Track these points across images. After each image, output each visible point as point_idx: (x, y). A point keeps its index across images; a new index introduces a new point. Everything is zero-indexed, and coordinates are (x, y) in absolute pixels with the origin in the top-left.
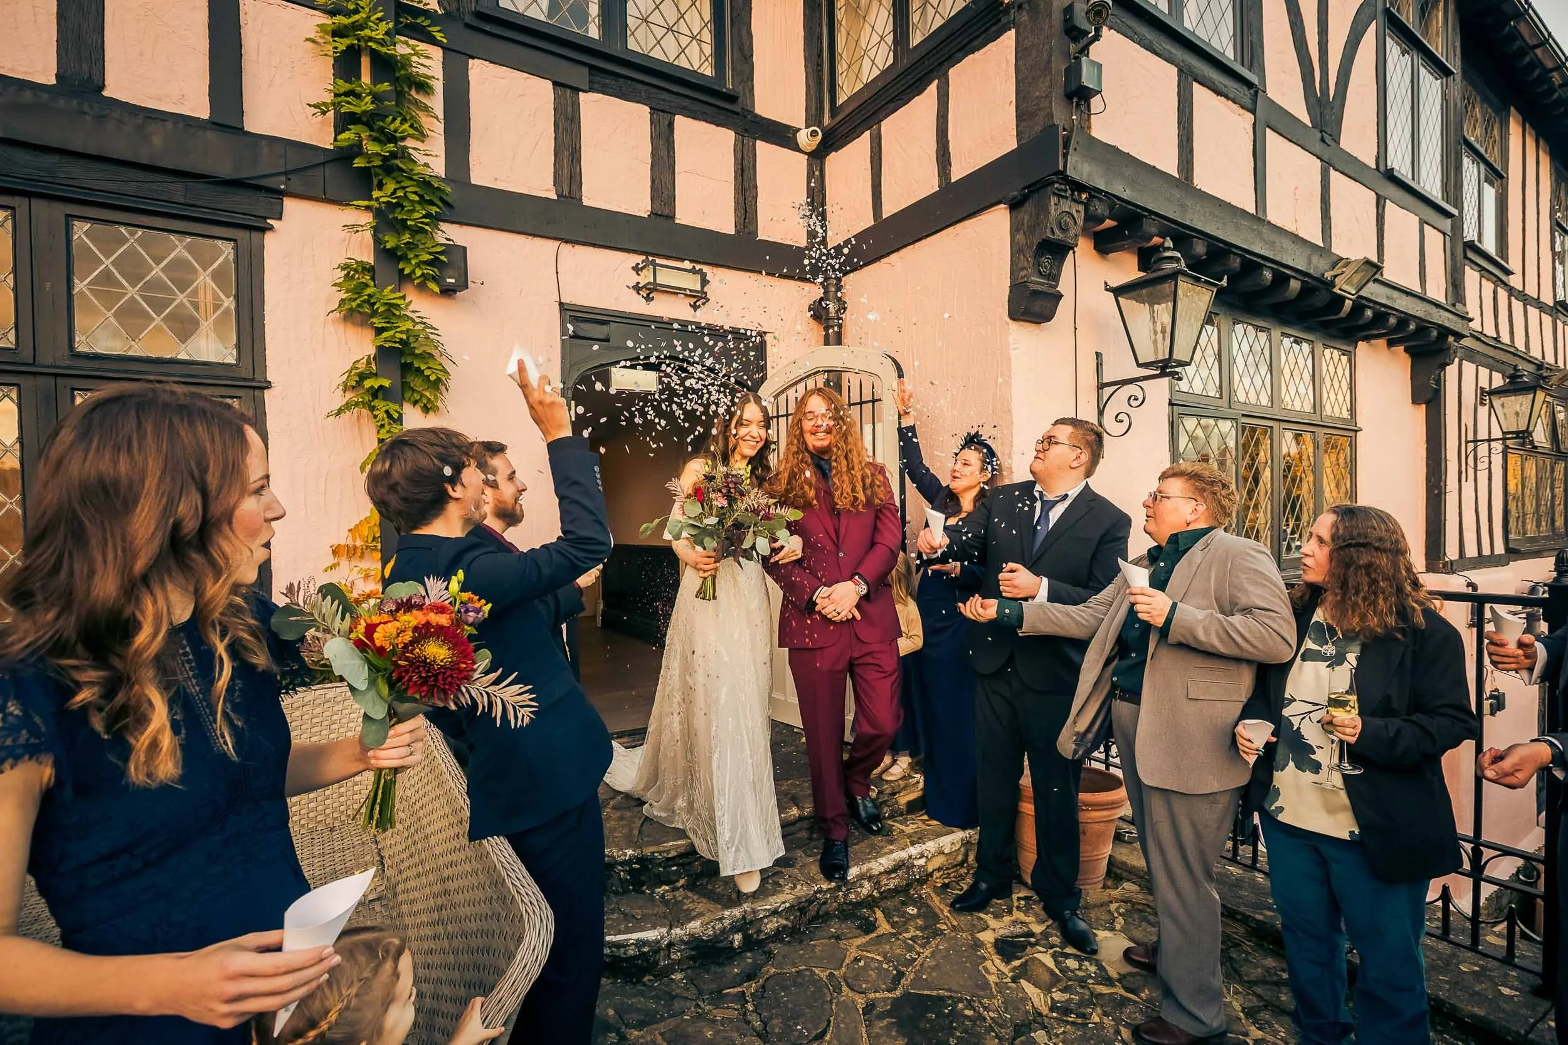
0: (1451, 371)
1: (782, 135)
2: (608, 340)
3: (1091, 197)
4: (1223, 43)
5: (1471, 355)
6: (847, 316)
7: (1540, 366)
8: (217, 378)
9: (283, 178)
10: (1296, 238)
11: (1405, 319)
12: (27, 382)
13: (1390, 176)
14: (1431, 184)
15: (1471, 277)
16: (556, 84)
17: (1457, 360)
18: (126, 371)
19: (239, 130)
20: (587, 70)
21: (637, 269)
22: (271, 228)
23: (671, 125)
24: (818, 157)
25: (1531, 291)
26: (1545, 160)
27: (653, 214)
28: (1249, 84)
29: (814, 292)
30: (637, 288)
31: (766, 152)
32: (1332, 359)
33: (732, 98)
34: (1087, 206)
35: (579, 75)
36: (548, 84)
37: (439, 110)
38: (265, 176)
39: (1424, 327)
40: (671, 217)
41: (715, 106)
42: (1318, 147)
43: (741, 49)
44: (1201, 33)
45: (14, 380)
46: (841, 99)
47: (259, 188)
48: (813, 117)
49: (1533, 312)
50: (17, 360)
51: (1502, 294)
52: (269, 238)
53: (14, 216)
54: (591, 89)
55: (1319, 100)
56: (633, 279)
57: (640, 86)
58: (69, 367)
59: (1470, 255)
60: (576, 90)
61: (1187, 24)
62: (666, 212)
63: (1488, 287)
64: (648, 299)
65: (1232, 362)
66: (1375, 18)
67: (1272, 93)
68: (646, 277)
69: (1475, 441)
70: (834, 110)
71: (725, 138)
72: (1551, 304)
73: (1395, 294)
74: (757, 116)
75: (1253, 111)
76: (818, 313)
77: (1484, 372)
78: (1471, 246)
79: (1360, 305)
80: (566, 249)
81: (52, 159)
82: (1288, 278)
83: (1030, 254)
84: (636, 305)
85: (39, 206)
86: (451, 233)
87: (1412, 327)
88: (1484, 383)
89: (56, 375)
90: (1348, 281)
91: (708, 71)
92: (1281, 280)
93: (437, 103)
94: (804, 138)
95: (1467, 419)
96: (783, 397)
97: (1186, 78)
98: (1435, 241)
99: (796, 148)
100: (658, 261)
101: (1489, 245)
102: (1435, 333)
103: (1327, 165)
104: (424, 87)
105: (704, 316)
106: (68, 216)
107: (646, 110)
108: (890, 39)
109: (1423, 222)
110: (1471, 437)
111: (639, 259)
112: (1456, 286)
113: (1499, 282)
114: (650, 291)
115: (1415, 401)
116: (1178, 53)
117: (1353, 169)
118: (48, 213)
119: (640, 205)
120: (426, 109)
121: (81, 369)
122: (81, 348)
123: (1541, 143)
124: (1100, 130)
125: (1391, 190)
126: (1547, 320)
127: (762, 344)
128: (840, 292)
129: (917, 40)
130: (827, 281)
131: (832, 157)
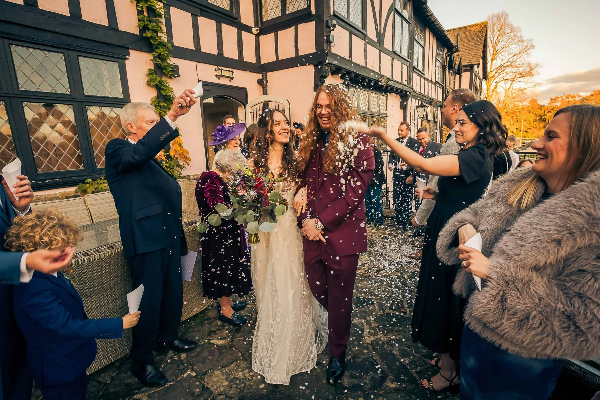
0: (409, 101)
1: (248, 29)
2: (210, 91)
3: (331, 66)
4: (358, 23)
5: (414, 97)
6: (268, 84)
7: (431, 99)
8: (119, 102)
9: (130, 44)
10: (373, 71)
11: (397, 89)
12: (75, 103)
13: (395, 52)
14: (405, 54)
15: (415, 75)
16: (192, 14)
17: (410, 98)
18: (97, 100)
19: (118, 30)
20: (199, 10)
21: (216, 70)
22: (128, 59)
23: (221, 27)
24: (257, 36)
25: (430, 79)
26: (435, 41)
27: (218, 54)
28: (364, 34)
29: (260, 76)
30: (216, 76)
31: (244, 34)
32: (382, 98)
33: (236, 19)
34: (330, 67)
35: (197, 11)
36: (190, 14)
37: (164, 23)
38: (126, 44)
39: (402, 91)
40: (223, 54)
41: (232, 21)
42: (379, 47)
43: (237, 3)
44: (354, 22)
45: (71, 103)
46: (264, 20)
47: (123, 47)
48: (256, 25)
49: (430, 84)
50: (72, 97)
51: (422, 80)
52: (127, 62)
53: (64, 55)
54: (201, 16)
55: (379, 35)
56: (215, 73)
57: (213, 15)
58: (84, 99)
59: (415, 70)
60: (197, 16)
61: (351, 20)
62: (222, 53)
63: (419, 78)
64: (219, 79)
65: (360, 100)
66: (392, 11)
67: (368, 35)
68: (219, 73)
69: (414, 119)
70: (263, 23)
71: (234, 30)
72: (435, 82)
73: (395, 83)
74: (242, 24)
75: (365, 40)
76: (261, 82)
77: (417, 101)
78: (414, 68)
79: (387, 87)
80: (198, 64)
81: (72, 39)
82: (372, 81)
83: (319, 78)
84: (216, 81)
85: (70, 52)
86: (173, 61)
87: (399, 91)
88: (417, 104)
89: (82, 102)
90: (384, 82)
91: (228, 9)
92: (370, 81)
93: (163, 20)
94: (254, 30)
95: (413, 114)
96: (254, 107)
97: (351, 33)
98: (405, 68)
99: (252, 33)
100: (223, 68)
101: (420, 68)
102: (404, 92)
103: (381, 51)
104: (160, 16)
105: (232, 84)
106: (78, 55)
107: (215, 22)
108: (280, 8)
109: (402, 63)
110: (413, 118)
111: (216, 67)
112: (410, 79)
113: (421, 77)
114: (219, 77)
115: (401, 109)
116: (348, 27)
117: (386, 52)
118: (73, 54)
119: (215, 52)
120: (161, 22)
121: (88, 100)
122: (86, 94)
123: (434, 37)
124: (333, 51)
125: (395, 56)
126: (433, 86)
127: (247, 91)
128: (266, 77)
129: (288, 12)
130: (263, 74)
131: (262, 37)
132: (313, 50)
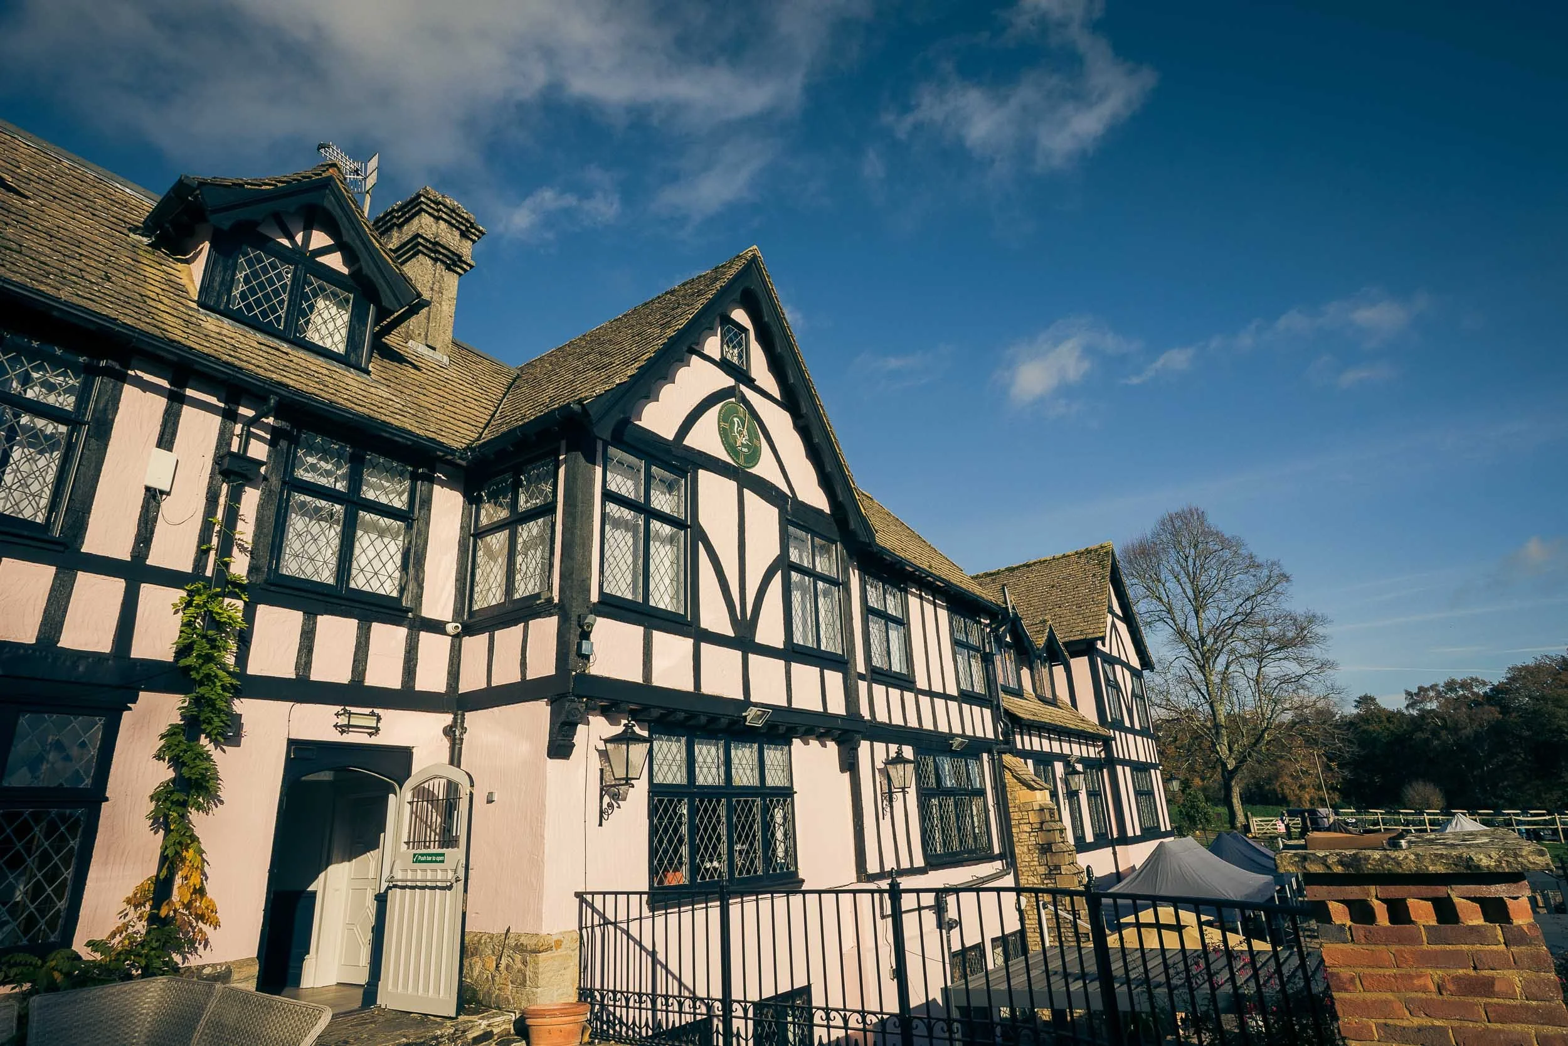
1: (437, 627)
2: (314, 759)
3: (588, 699)
6: (465, 736)
9: (145, 682)
10: (724, 700)
11: (811, 728)
13: (793, 651)
16: (304, 613)
19: (127, 658)
20: (323, 603)
21: (337, 715)
22: (130, 709)
23: (369, 628)
24: (458, 639)
25: (937, 689)
27: (351, 681)
28: (689, 625)
29: (449, 720)
30: (336, 726)
31: (425, 638)
33: (408, 610)
34: (586, 703)
35: (319, 607)
36: (301, 614)
38: (135, 682)
39: (828, 731)
40: (362, 682)
41: (398, 616)
42: (739, 645)
46: (475, 608)
47: (127, 688)
48: (457, 614)
49: (939, 701)
51: (909, 696)
52: (125, 714)
54: (325, 614)
55: (740, 621)
56: (335, 720)
57: (354, 608)
59: (876, 677)
60: (316, 614)
62: (360, 679)
64: (342, 732)
65: (693, 762)
66: (780, 569)
67: (704, 625)
68: (343, 720)
70: (471, 613)
71: (401, 633)
72: (956, 694)
74: (423, 618)
75: (693, 638)
76: (449, 731)
78: (876, 672)
80: (297, 706)
82: (718, 719)
83: (557, 726)
84: (336, 737)
87: (819, 731)
90: (754, 719)
91: (395, 594)
92: (714, 720)
94: (450, 628)
97: (649, 628)
99: (445, 634)
102: (838, 733)
103: (746, 653)
105: (375, 740)
106: (19, 710)
107: (356, 622)
108: (503, 588)
109: (823, 670)
110: (886, 790)
111: (339, 708)
112: (853, 701)
113: (904, 688)
114: (343, 729)
115: (842, 770)
116: (642, 619)
117: (766, 651)
119: (344, 678)
122: (7, 786)
125: (796, 657)
126: (953, 704)
127: (411, 754)
128: (463, 722)
129: (517, 596)
130: (456, 715)
131: (466, 640)
132: (549, 669)
